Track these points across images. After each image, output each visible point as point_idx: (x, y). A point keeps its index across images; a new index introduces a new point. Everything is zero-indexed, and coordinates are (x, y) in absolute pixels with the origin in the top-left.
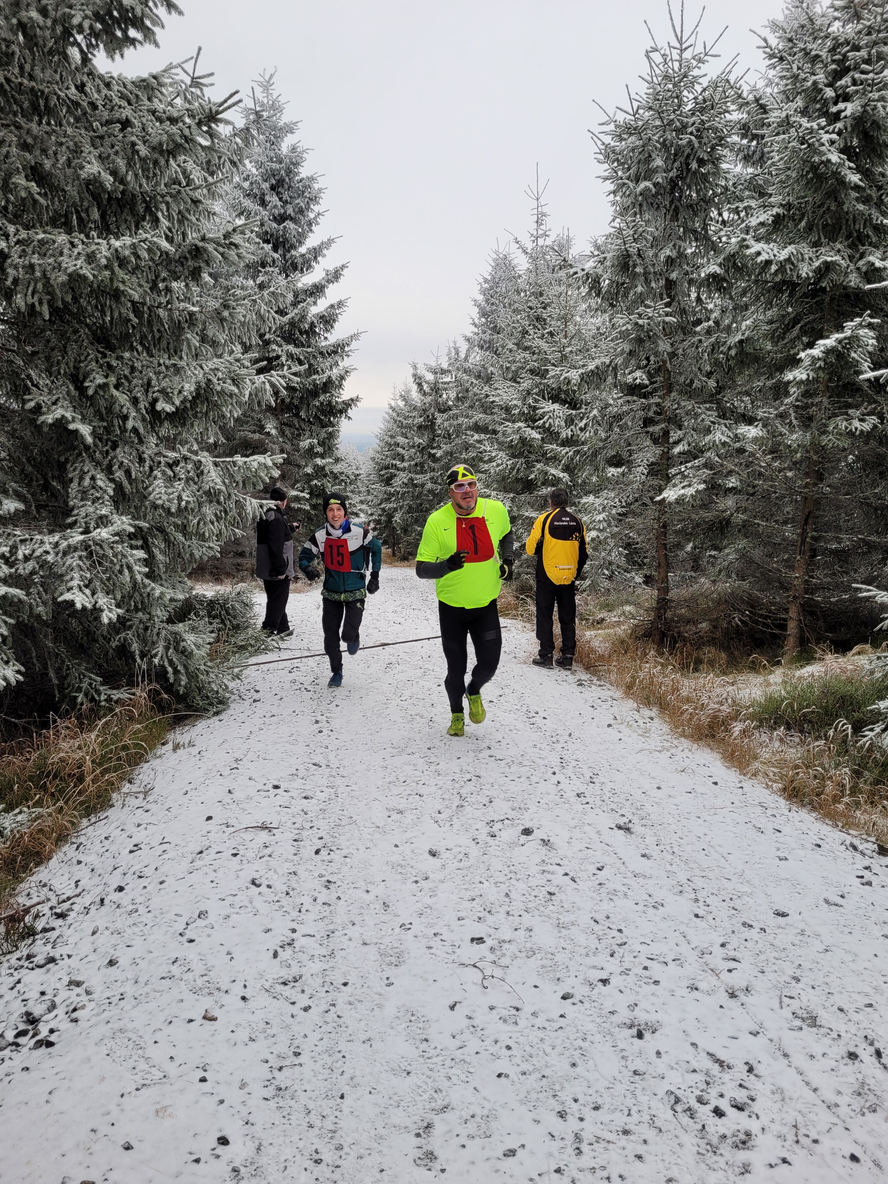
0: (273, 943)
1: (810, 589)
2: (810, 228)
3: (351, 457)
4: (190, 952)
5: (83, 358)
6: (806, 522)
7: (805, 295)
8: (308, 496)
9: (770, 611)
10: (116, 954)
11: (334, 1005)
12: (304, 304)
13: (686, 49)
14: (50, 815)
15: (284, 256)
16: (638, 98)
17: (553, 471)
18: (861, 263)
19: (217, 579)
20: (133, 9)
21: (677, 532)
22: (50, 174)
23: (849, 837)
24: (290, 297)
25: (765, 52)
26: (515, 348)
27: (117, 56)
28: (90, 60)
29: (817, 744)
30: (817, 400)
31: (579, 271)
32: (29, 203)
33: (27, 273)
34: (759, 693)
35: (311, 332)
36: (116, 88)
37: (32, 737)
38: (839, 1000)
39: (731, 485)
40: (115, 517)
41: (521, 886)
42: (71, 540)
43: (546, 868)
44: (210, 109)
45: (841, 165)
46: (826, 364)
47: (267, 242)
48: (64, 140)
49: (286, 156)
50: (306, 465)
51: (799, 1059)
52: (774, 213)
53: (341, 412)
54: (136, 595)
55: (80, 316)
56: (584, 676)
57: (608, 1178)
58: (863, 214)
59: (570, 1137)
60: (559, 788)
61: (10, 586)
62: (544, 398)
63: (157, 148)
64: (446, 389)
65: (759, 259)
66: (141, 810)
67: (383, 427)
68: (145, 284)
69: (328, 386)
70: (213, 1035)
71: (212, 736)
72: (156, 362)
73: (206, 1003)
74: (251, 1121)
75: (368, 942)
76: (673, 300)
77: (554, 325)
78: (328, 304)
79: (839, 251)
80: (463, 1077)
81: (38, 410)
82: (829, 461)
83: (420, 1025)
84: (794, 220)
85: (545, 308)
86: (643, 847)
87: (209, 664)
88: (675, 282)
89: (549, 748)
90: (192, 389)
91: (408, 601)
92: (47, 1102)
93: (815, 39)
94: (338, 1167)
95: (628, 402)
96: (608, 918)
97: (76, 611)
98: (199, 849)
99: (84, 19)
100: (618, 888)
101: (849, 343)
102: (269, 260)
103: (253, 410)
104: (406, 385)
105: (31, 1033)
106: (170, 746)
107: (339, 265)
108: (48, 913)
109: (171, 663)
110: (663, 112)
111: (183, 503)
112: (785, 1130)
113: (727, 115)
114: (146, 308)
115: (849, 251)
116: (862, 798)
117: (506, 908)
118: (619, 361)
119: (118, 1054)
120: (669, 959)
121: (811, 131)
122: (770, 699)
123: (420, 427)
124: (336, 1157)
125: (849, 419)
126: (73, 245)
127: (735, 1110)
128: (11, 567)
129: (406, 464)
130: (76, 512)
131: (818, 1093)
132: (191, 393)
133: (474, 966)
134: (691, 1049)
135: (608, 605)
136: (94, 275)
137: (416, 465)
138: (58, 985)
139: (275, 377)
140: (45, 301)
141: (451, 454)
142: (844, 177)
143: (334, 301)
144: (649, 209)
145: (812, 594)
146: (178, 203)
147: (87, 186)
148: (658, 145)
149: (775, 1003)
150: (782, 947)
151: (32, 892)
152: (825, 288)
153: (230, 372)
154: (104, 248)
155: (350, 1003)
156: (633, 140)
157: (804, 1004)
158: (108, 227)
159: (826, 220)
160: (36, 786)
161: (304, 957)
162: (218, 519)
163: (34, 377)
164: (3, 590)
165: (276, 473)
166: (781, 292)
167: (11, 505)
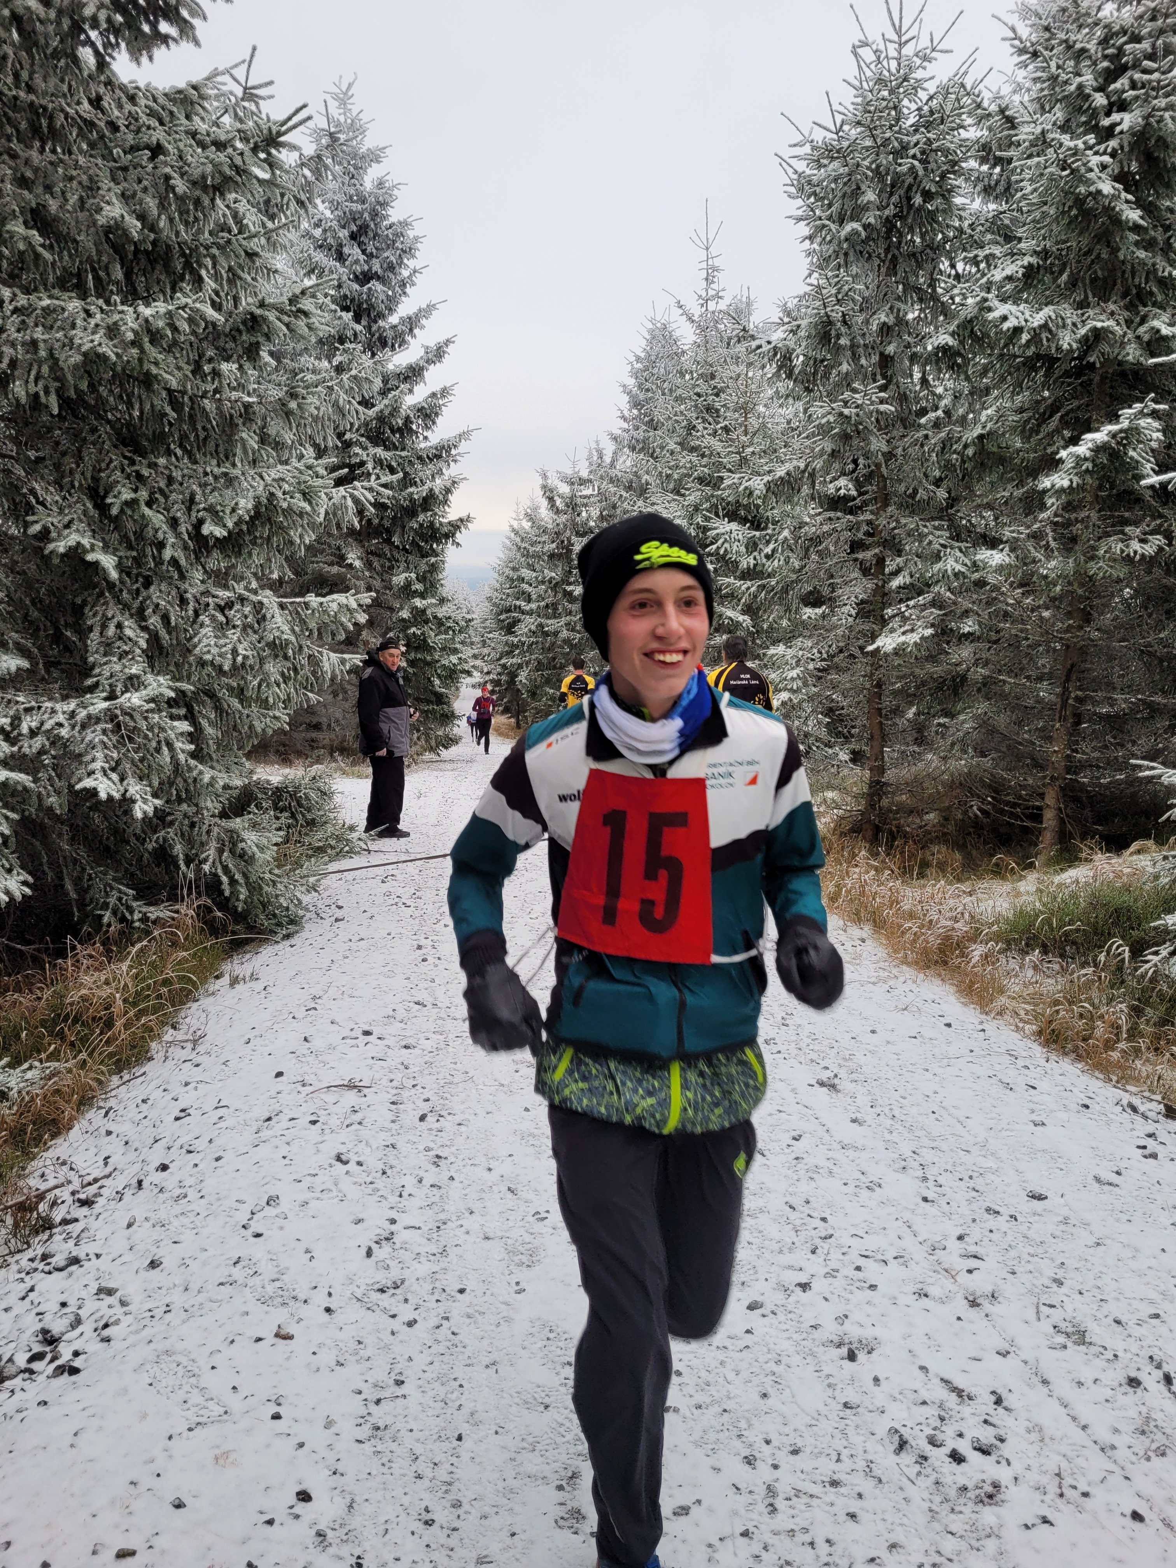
0: (366, 1237)
1: (1073, 768)
2: (1073, 284)
3: (461, 597)
4: (257, 1250)
5: (103, 465)
6: (1068, 679)
7: (1067, 374)
9: (1020, 797)
10: (159, 1253)
11: (447, 1318)
12: (397, 393)
13: (907, 42)
14: (70, 1071)
15: (369, 328)
16: (842, 109)
17: (730, 613)
18: (1142, 330)
19: (285, 760)
21: (895, 693)
22: (56, 219)
23: (1127, 1095)
24: (378, 383)
25: (1013, 46)
26: (678, 448)
27: (144, 59)
28: (109, 64)
29: (1083, 972)
30: (1083, 515)
31: (764, 344)
32: (29, 258)
33: (27, 352)
34: (1005, 905)
35: (406, 429)
36: (143, 102)
37: (43, 969)
38: (1116, 1309)
39: (967, 629)
40: (150, 678)
42: (91, 708)
44: (270, 129)
45: (1115, 197)
46: (1095, 466)
47: (346, 309)
48: (74, 173)
49: (370, 194)
50: (401, 608)
51: (1063, 1387)
52: (1026, 263)
53: (447, 536)
54: (179, 780)
55: (99, 409)
57: (812, 1544)
58: (1145, 264)
59: (762, 1490)
61: (12, 770)
62: (717, 515)
63: (199, 183)
64: (586, 505)
65: (1006, 326)
66: (188, 1064)
67: (502, 556)
68: (186, 367)
69: (429, 502)
70: (288, 1358)
71: (281, 966)
72: (201, 470)
73: (279, 1316)
74: (341, 1470)
75: (491, 1235)
76: (889, 382)
77: (731, 417)
78: (428, 392)
79: (1112, 314)
81: (45, 535)
82: (1099, 597)
83: (561, 1344)
84: (1052, 273)
85: (717, 395)
86: (853, 1109)
87: (276, 871)
88: (892, 358)
90: (250, 506)
92: (72, 1446)
93: (1080, 27)
94: (455, 1529)
95: (830, 519)
96: (808, 1202)
97: (100, 802)
98: (267, 1115)
99: (99, 8)
100: (821, 1164)
101: (1126, 438)
102: (349, 334)
103: (330, 535)
104: (532, 500)
105: (49, 1357)
106: (226, 980)
107: (442, 339)
108: (69, 1199)
109: (226, 870)
110: (875, 128)
111: (240, 659)
112: (1044, 1480)
113: (961, 131)
114: (186, 398)
115: (1126, 314)
116: (1142, 1043)
118: (818, 464)
119: (164, 1384)
120: (889, 1257)
121: (1075, 152)
122: (1021, 913)
123: (552, 556)
124: (453, 1517)
125: (1127, 539)
126: (89, 314)
127: (978, 1454)
128: (13, 744)
129: (533, 606)
130: (97, 671)
131: (1089, 1431)
132: (248, 511)
134: (920, 1374)
136: (117, 354)
137: (547, 606)
138: (84, 1294)
139: (359, 489)
140: (52, 390)
142: (1119, 214)
143: (437, 388)
144: (858, 260)
145: (1076, 773)
146: (227, 257)
147: (106, 235)
148: (870, 173)
149: (1031, 1314)
150: (1038, 1240)
151: (47, 1172)
152: (1094, 363)
153: (299, 483)
154: (130, 317)
155: (469, 1317)
156: (835, 167)
157: (1069, 1315)
158: (135, 289)
159: (1095, 272)
160: (51, 1033)
161: (407, 1256)
162: (286, 680)
163: (40, 492)
164: (2, 774)
165: (362, 618)
166: (1035, 369)
167: (12, 663)
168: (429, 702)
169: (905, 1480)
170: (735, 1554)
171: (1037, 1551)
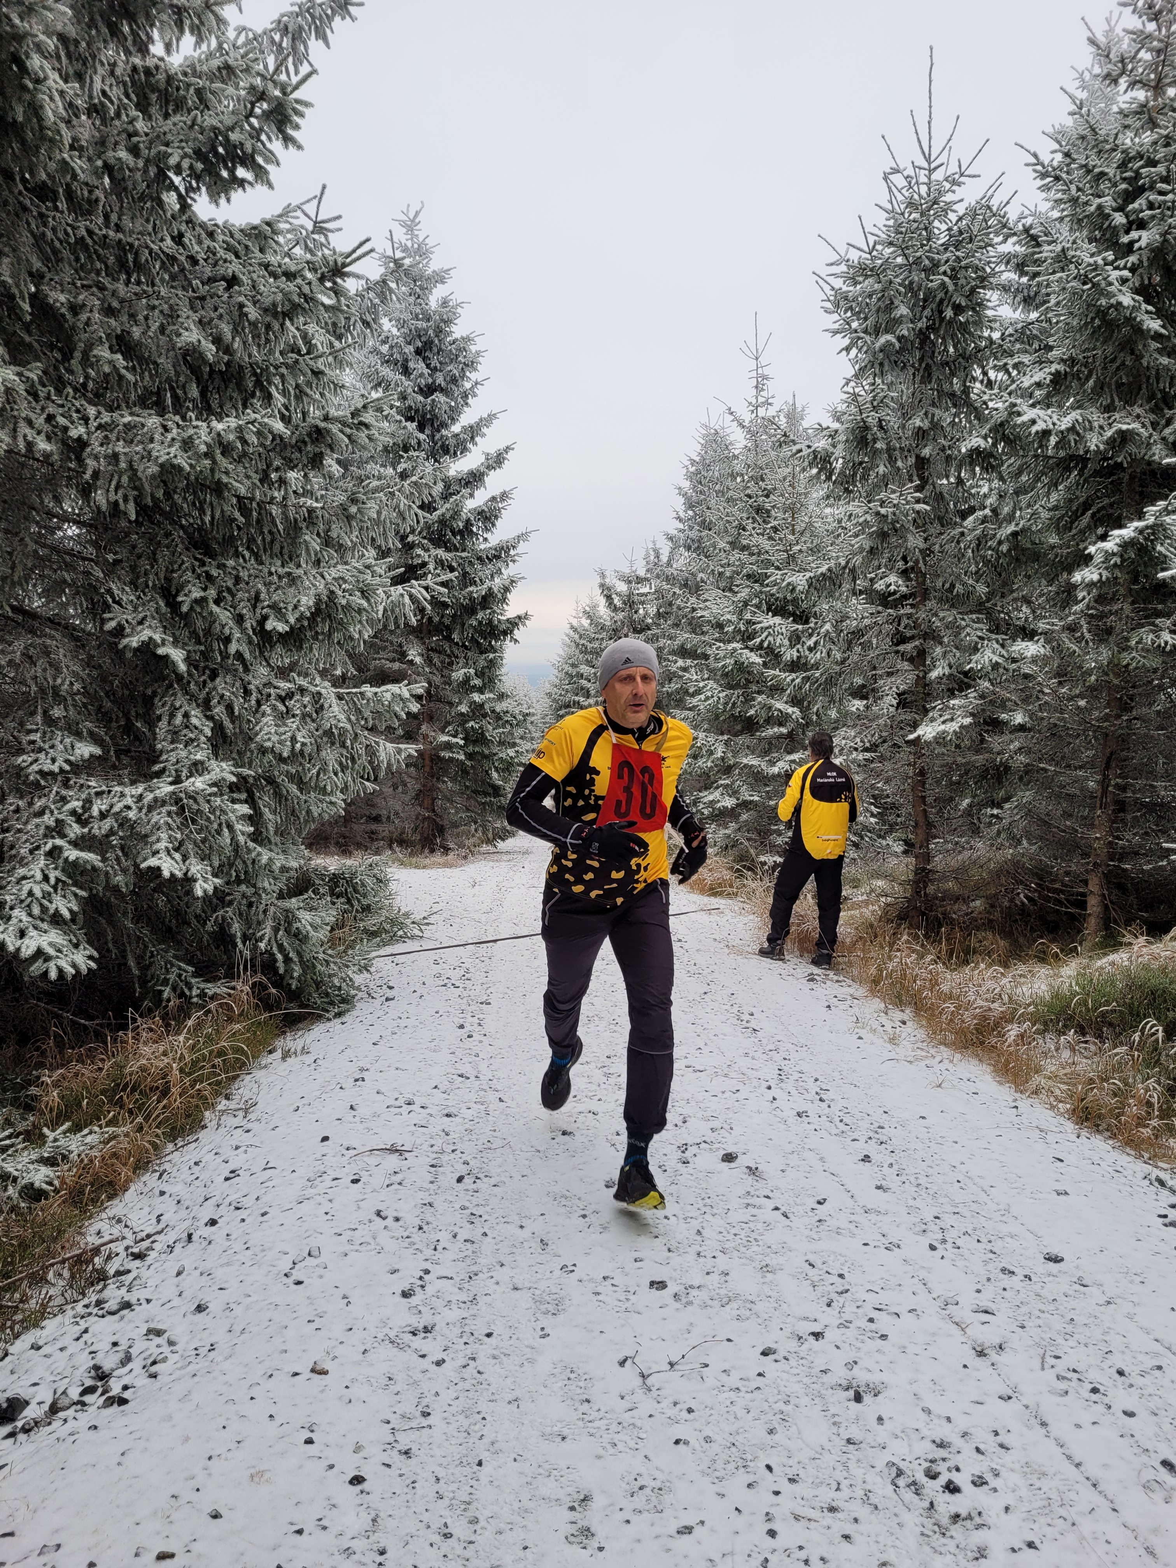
0: (402, 1285)
1: (1116, 854)
2: (1100, 387)
3: (522, 693)
4: (296, 1296)
5: (176, 567)
6: (1108, 766)
7: (1096, 473)
8: (462, 742)
9: (1064, 884)
10: (206, 1299)
11: (474, 1359)
12: (458, 497)
13: (936, 168)
14: (127, 1135)
15: (432, 437)
16: (874, 231)
17: (777, 705)
18: (1167, 431)
19: (345, 851)
20: (241, 144)
22: (139, 344)
23: (1156, 1170)
24: (440, 486)
25: (1035, 171)
26: (728, 547)
27: (223, 201)
28: (190, 206)
29: (1117, 1051)
30: (1116, 607)
31: (804, 448)
32: (114, 379)
33: (109, 464)
35: (467, 531)
36: (221, 238)
37: (106, 1043)
38: (1119, 1361)
39: (1017, 721)
40: (213, 764)
41: (718, 1223)
42: (157, 792)
43: (751, 1201)
44: (336, 261)
45: (1136, 309)
46: (1123, 560)
47: (411, 419)
48: (156, 303)
49: (435, 312)
50: (460, 703)
51: (1061, 1428)
52: (1053, 370)
53: (505, 633)
54: (239, 862)
55: (173, 515)
57: (807, 1561)
58: (1168, 370)
59: (761, 1517)
60: (775, 1105)
61: (82, 850)
62: (763, 610)
63: (271, 311)
64: (643, 603)
65: (1034, 429)
66: (240, 1130)
67: (561, 652)
68: (254, 475)
69: (488, 600)
70: (322, 1391)
71: (332, 1041)
72: (266, 570)
73: (314, 1354)
74: (367, 1489)
75: (520, 1286)
76: (926, 481)
77: (779, 517)
78: (488, 496)
79: (1138, 416)
80: (632, 1444)
81: (119, 631)
82: (1136, 686)
83: (582, 1384)
84: (1079, 379)
85: (767, 496)
86: (879, 1175)
87: (330, 952)
88: (928, 460)
89: (765, 1057)
90: (311, 603)
92: (119, 1464)
93: (1099, 153)
94: (471, 1542)
95: (873, 613)
96: (827, 1260)
97: (163, 882)
98: (312, 1176)
99: (182, 158)
100: (843, 1226)
101: (1153, 534)
102: (413, 442)
103: (389, 631)
104: (591, 598)
105: (100, 1390)
106: (278, 1054)
107: (502, 446)
108: (123, 1254)
109: (281, 947)
110: (907, 248)
111: (298, 746)
113: (989, 249)
114: (254, 505)
115: (1152, 417)
117: (697, 1248)
118: (858, 560)
120: (903, 1310)
121: (1096, 267)
122: (1057, 995)
124: (470, 1532)
125: (1156, 630)
126: (166, 429)
127: (972, 1486)
128: (84, 826)
130: (164, 757)
131: (1082, 1468)
132: (309, 608)
134: (923, 1416)
135: (855, 880)
136: (191, 465)
138: (134, 1335)
139: (416, 587)
140: (131, 498)
142: (1141, 322)
143: (497, 492)
144: (893, 369)
145: (1117, 860)
146: (295, 376)
147: (184, 356)
148: (902, 290)
149: (1036, 1364)
150: (1051, 1298)
151: (104, 1228)
152: (1122, 463)
153: (358, 582)
154: (203, 431)
155: (495, 1357)
156: (869, 284)
157: (1074, 1365)
158: (210, 406)
159: (1121, 378)
160: (110, 1101)
161: (439, 1304)
162: (344, 768)
163: (116, 592)
164: (73, 854)
165: (415, 707)
166: (1068, 469)
167: (85, 750)
168: (486, 794)
169: (901, 1507)
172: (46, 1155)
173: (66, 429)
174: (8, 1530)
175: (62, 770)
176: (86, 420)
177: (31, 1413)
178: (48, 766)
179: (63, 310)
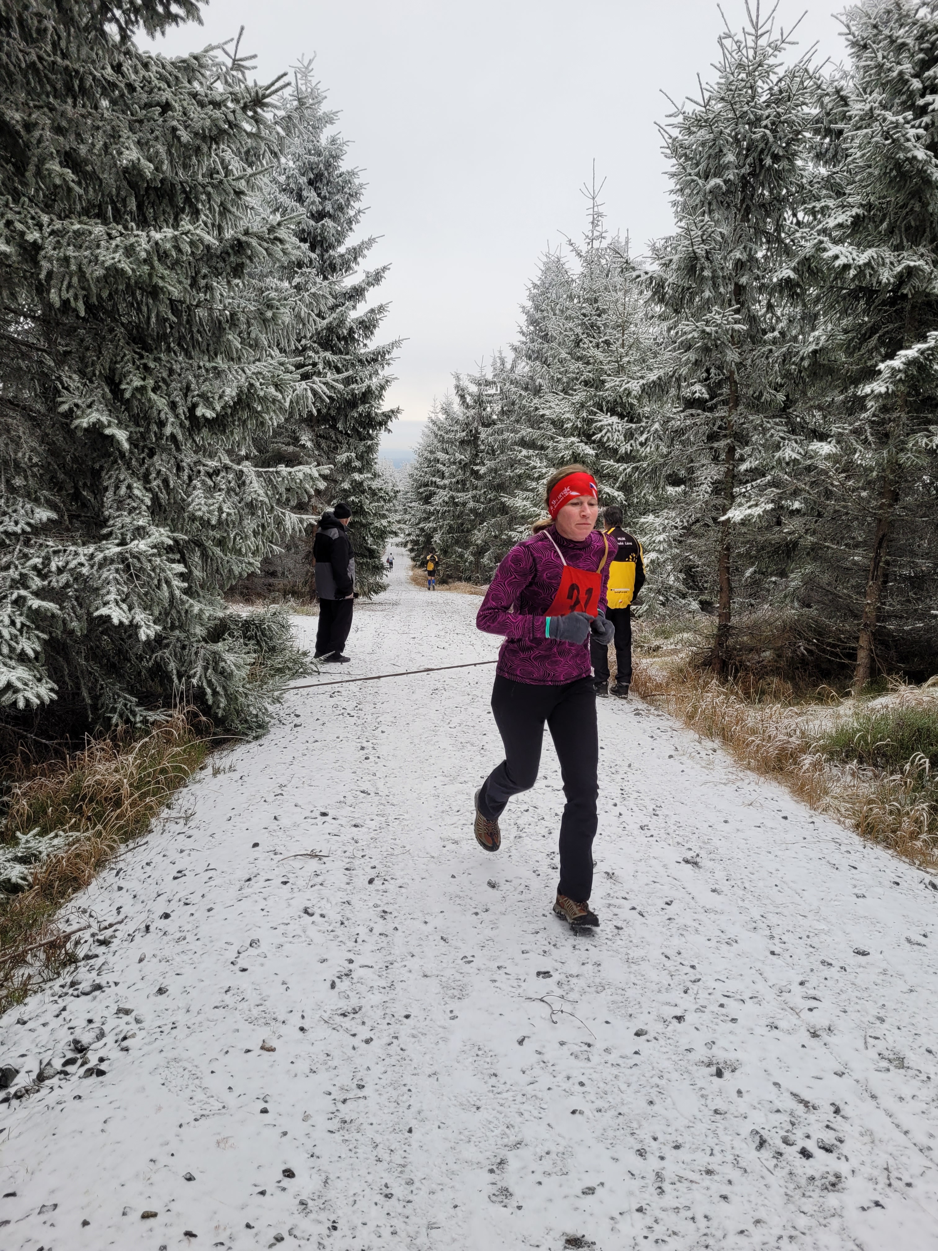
0: (331, 974)
1: (882, 617)
2: (891, 231)
3: (388, 473)
4: (243, 982)
5: (119, 358)
6: (880, 546)
7: (884, 303)
9: (840, 640)
10: (165, 983)
11: (397, 1038)
12: (343, 308)
13: (762, 35)
14: (89, 839)
15: (321, 256)
16: (708, 87)
17: (607, 489)
19: (248, 600)
21: (740, 555)
22: (86, 162)
23: (928, 876)
24: (330, 300)
25: (848, 40)
26: (569, 357)
27: (158, 34)
28: (129, 37)
29: (892, 778)
30: (895, 415)
31: (642, 274)
32: (62, 191)
33: (61, 266)
34: (830, 725)
35: (350, 338)
36: (154, 68)
37: (64, 759)
38: (927, 1041)
39: (795, 507)
40: (153, 529)
42: (107, 552)
43: (611, 902)
44: (257, 93)
45: (928, 162)
46: (907, 376)
47: (303, 240)
48: (101, 124)
49: (325, 149)
50: (343, 481)
51: (888, 1101)
52: (854, 213)
53: (381, 424)
54: (174, 612)
55: (113, 314)
56: (641, 706)
57: (693, 1218)
59: (651, 1177)
60: (621, 820)
61: (43, 599)
62: (602, 410)
63: (199, 134)
64: (490, 402)
65: (837, 263)
66: (182, 836)
67: (421, 441)
68: (184, 281)
69: (367, 396)
70: (272, 1066)
71: (253, 761)
72: (195, 364)
73: (263, 1033)
74: (317, 1154)
75: (429, 974)
76: (742, 305)
77: (610, 334)
78: (368, 308)
79: (922, 255)
80: (535, 1113)
81: (71, 413)
82: (906, 481)
83: (488, 1060)
84: (875, 222)
85: (599, 315)
86: (713, 881)
87: (248, 686)
88: (744, 287)
89: (608, 778)
90: (234, 394)
91: (450, 626)
92: (103, 1131)
93: (901, 26)
94: (409, 1202)
95: (692, 415)
96: (679, 953)
97: (111, 628)
98: (247, 877)
100: (689, 924)
101: (932, 355)
102: (306, 260)
104: (447, 397)
105: (80, 1062)
106: (209, 771)
107: (380, 266)
108: (91, 940)
109: (210, 683)
110: (735, 103)
111: (224, 515)
112: (876, 1173)
113: (804, 107)
114: (184, 307)
115: (934, 256)
117: (572, 942)
118: (684, 371)
119: (174, 1083)
120: (746, 997)
121: (897, 125)
122: (841, 732)
123: (462, 442)
124: (407, 1192)
125: (930, 435)
126: (110, 237)
127: (822, 1152)
128: (44, 579)
129: (446, 482)
130: (111, 522)
131: (909, 1136)
132: (232, 398)
133: (542, 1000)
134: (774, 1089)
135: (664, 632)
136: (133, 270)
137: (458, 482)
138: (106, 1013)
139: (318, 384)
140: (80, 297)
141: (496, 471)
142: (930, 175)
143: (375, 305)
144: (719, 209)
145: (883, 621)
146: (220, 194)
147: (125, 173)
148: (731, 140)
149: (860, 1044)
150: (864, 986)
151: (72, 917)
152: (907, 295)
153: (273, 376)
154: (143, 240)
155: (414, 1036)
156: (703, 134)
157: (891, 1045)
158: (146, 218)
159: (909, 222)
160: (72, 809)
161: (363, 989)
162: (256, 534)
163: (65, 379)
164: (36, 603)
165: (322, 485)
166: (858, 299)
167: (43, 514)
168: (363, 556)
169: (765, 1170)
170: (632, 1225)
171: (872, 1228)
172: (20, 855)
173: (22, 234)
174: (10, 1191)
175: (24, 531)
176: (40, 226)
177: (21, 1081)
178: (11, 528)
179: (19, 127)
